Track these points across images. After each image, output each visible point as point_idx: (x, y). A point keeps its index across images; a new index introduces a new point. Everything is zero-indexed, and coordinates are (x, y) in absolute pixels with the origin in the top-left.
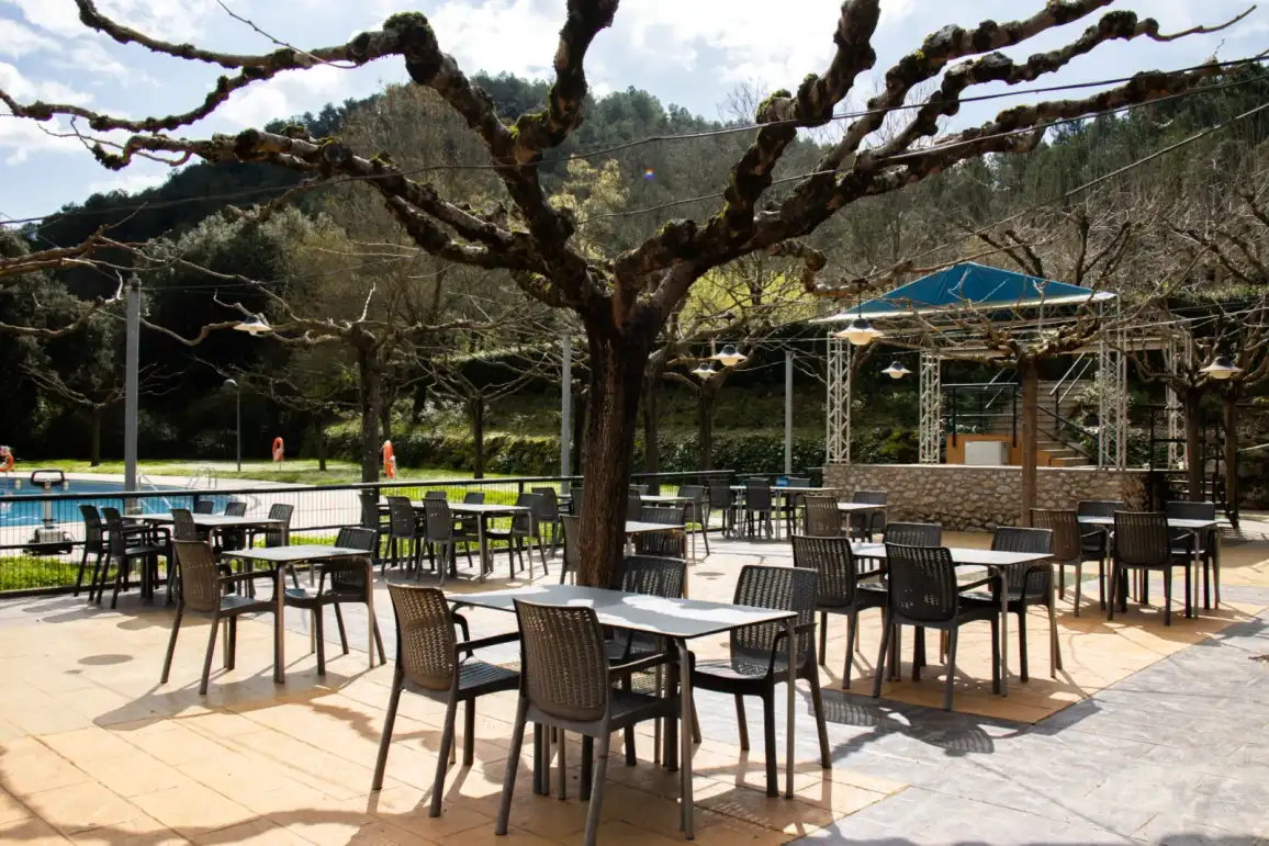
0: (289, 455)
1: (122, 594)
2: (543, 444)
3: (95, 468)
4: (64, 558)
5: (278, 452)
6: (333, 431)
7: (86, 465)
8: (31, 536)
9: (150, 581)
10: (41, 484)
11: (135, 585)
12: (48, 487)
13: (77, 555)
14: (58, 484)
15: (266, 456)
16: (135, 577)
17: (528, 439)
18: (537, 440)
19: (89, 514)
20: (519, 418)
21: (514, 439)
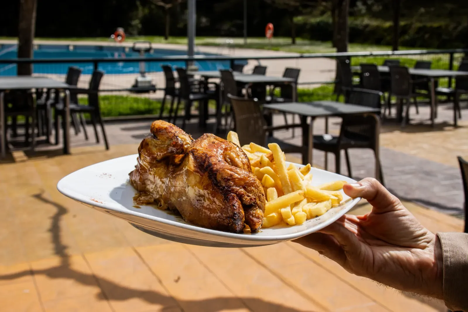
0: (276, 34)
1: (187, 122)
2: (439, 28)
3: (167, 41)
4: (151, 96)
5: (269, 33)
6: (299, 19)
7: (162, 39)
8: (133, 82)
9: (204, 114)
10: (138, 51)
11: (194, 117)
12: (142, 52)
13: (160, 95)
14: (148, 50)
15: (262, 35)
16: (194, 111)
17: (429, 25)
18: (436, 25)
19: (167, 71)
20: (422, 10)
21: (418, 25)
